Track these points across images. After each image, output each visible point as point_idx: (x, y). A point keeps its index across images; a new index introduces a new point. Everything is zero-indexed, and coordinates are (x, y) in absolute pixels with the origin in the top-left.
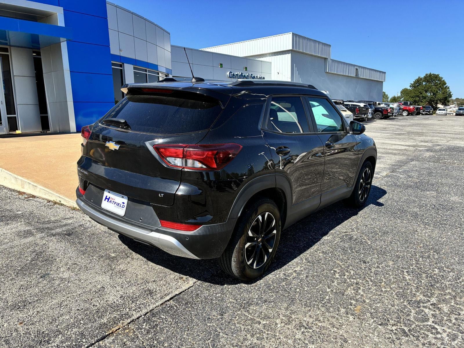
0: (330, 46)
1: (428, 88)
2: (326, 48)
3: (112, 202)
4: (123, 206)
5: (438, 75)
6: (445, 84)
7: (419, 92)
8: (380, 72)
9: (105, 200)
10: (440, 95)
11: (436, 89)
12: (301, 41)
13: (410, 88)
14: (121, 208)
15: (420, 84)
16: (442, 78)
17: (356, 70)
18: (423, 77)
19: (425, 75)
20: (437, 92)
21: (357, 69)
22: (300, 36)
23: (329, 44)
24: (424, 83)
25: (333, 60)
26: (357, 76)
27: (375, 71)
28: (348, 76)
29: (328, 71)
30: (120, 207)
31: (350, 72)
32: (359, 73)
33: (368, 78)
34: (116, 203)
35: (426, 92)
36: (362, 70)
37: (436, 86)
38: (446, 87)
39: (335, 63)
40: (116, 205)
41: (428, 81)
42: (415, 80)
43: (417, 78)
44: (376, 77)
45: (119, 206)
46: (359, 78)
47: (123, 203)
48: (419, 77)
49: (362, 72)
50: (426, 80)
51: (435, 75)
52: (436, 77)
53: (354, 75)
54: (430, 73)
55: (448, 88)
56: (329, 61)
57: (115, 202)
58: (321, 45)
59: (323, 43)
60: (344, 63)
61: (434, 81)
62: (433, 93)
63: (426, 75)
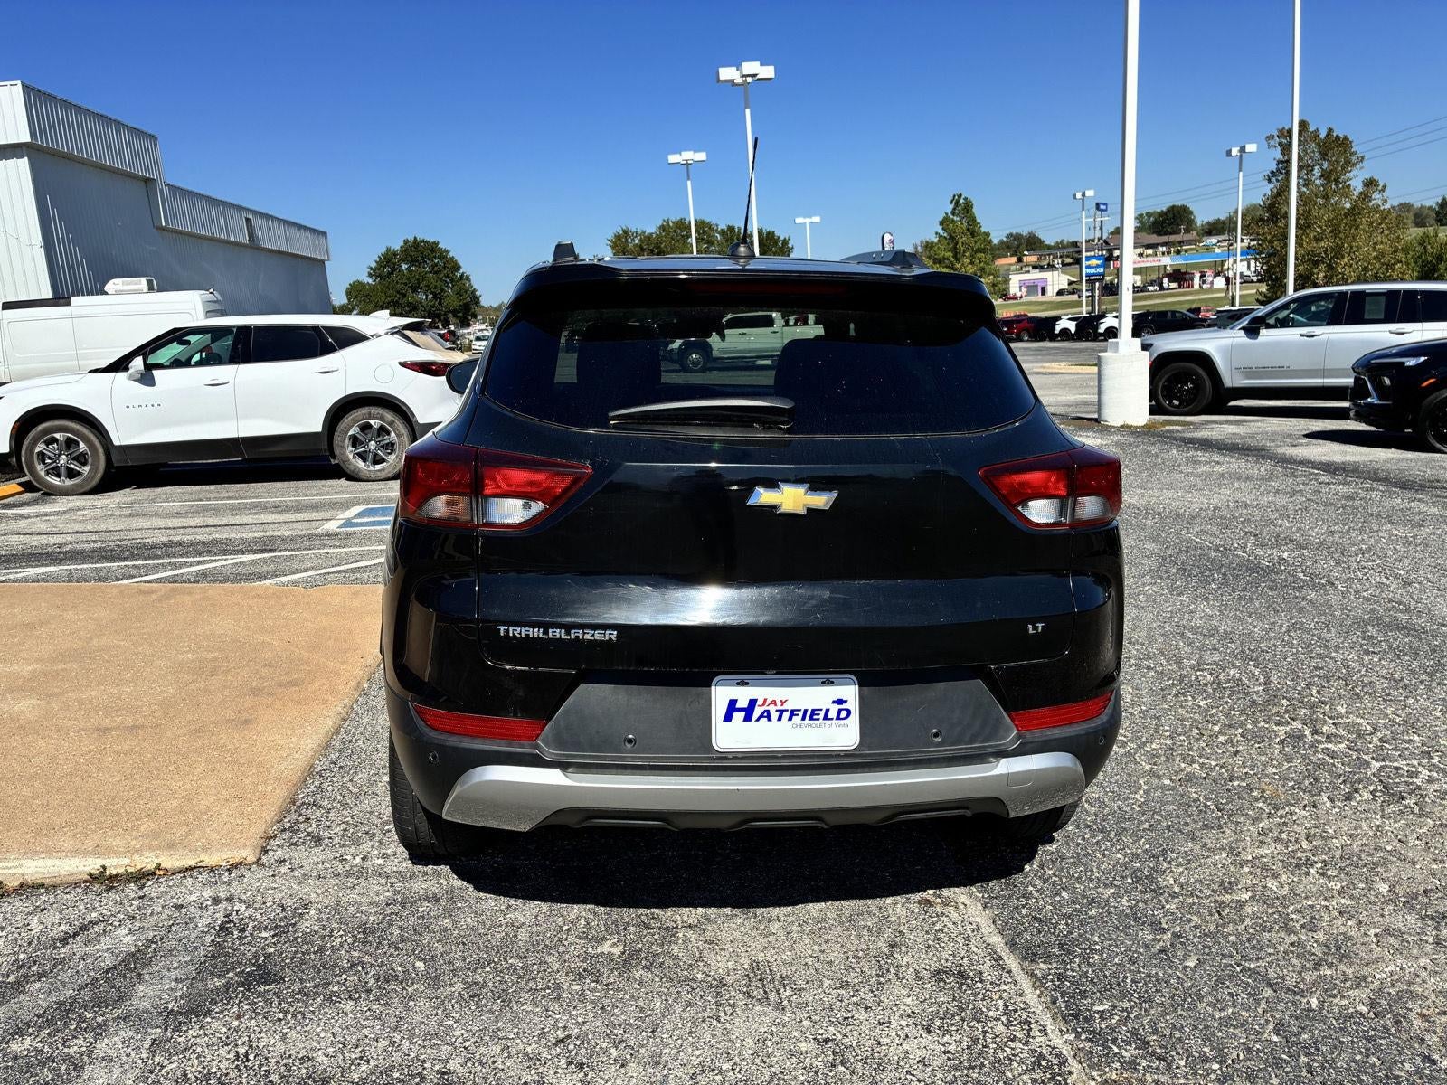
0: (154, 138)
1: (418, 280)
2: (145, 145)
3: (775, 715)
4: (844, 714)
5: (436, 243)
6: (458, 267)
7: (398, 292)
8: (313, 231)
9: (728, 718)
10: (452, 300)
11: (439, 282)
12: (59, 113)
13: (370, 281)
14: (834, 721)
15: (394, 270)
16: (448, 252)
17: (247, 224)
18: (399, 248)
19: (402, 243)
20: (442, 290)
21: (248, 220)
22: (51, 98)
23: (150, 132)
24: (404, 266)
25: (173, 189)
26: (254, 240)
27: (300, 227)
28: (228, 242)
29: (164, 224)
30: (827, 722)
31: (231, 228)
32: (258, 232)
33: (284, 249)
34: (801, 713)
35: (415, 290)
36: (264, 222)
37: (436, 273)
38: (462, 275)
39: (181, 196)
40: (803, 718)
41: (413, 261)
42: (379, 257)
43: (383, 251)
44: (303, 246)
45: (822, 716)
46: (259, 248)
47: (840, 702)
48: (388, 249)
49: (265, 229)
50: (409, 259)
51: (427, 242)
52: (433, 248)
53: (245, 240)
54: (415, 238)
55: (468, 279)
56: (161, 191)
57: (792, 711)
58: (125, 136)
59: (132, 130)
60: (209, 199)
61: (429, 260)
62: (432, 293)
63: (406, 242)
